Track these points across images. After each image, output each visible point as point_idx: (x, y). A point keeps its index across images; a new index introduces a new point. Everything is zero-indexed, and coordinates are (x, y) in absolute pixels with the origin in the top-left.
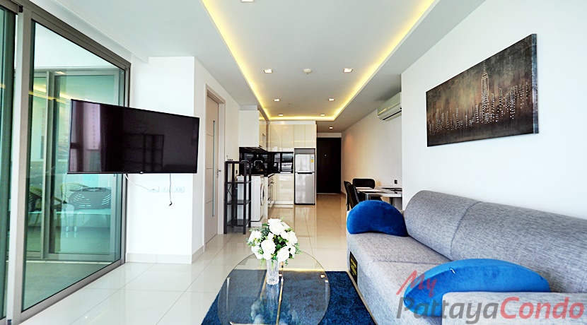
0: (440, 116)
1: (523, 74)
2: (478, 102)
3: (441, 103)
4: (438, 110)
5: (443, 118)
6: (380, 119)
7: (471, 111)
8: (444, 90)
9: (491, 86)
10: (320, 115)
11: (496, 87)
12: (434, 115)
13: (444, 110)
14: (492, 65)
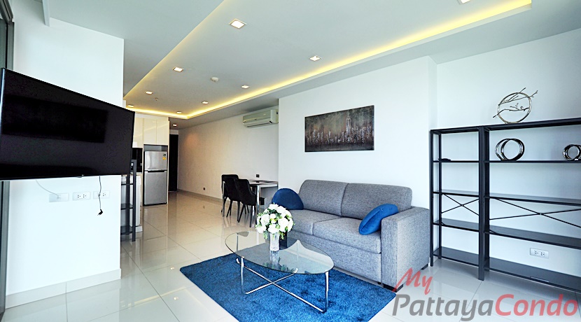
0: (316, 135)
1: (368, 122)
2: (344, 130)
3: (317, 127)
4: (315, 130)
5: (319, 136)
6: (245, 126)
7: (339, 135)
8: (321, 119)
9: (352, 124)
10: (176, 112)
11: (355, 125)
12: (311, 133)
13: (320, 131)
14: (354, 113)
